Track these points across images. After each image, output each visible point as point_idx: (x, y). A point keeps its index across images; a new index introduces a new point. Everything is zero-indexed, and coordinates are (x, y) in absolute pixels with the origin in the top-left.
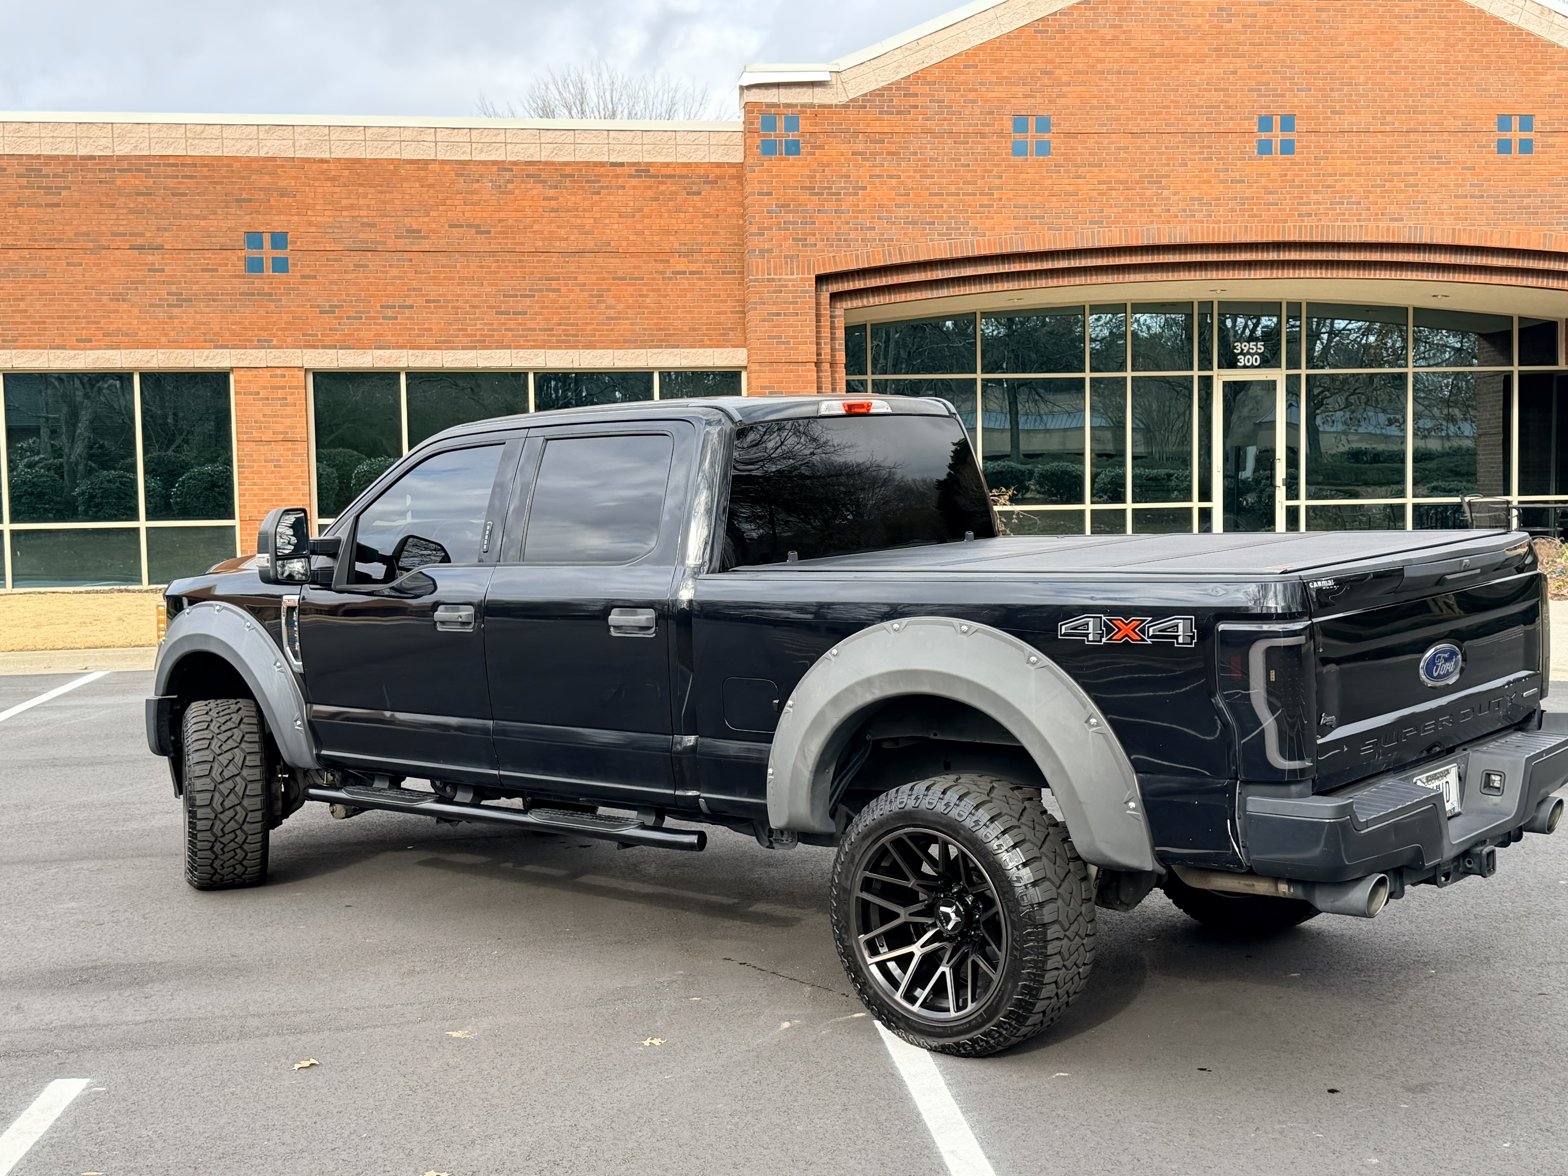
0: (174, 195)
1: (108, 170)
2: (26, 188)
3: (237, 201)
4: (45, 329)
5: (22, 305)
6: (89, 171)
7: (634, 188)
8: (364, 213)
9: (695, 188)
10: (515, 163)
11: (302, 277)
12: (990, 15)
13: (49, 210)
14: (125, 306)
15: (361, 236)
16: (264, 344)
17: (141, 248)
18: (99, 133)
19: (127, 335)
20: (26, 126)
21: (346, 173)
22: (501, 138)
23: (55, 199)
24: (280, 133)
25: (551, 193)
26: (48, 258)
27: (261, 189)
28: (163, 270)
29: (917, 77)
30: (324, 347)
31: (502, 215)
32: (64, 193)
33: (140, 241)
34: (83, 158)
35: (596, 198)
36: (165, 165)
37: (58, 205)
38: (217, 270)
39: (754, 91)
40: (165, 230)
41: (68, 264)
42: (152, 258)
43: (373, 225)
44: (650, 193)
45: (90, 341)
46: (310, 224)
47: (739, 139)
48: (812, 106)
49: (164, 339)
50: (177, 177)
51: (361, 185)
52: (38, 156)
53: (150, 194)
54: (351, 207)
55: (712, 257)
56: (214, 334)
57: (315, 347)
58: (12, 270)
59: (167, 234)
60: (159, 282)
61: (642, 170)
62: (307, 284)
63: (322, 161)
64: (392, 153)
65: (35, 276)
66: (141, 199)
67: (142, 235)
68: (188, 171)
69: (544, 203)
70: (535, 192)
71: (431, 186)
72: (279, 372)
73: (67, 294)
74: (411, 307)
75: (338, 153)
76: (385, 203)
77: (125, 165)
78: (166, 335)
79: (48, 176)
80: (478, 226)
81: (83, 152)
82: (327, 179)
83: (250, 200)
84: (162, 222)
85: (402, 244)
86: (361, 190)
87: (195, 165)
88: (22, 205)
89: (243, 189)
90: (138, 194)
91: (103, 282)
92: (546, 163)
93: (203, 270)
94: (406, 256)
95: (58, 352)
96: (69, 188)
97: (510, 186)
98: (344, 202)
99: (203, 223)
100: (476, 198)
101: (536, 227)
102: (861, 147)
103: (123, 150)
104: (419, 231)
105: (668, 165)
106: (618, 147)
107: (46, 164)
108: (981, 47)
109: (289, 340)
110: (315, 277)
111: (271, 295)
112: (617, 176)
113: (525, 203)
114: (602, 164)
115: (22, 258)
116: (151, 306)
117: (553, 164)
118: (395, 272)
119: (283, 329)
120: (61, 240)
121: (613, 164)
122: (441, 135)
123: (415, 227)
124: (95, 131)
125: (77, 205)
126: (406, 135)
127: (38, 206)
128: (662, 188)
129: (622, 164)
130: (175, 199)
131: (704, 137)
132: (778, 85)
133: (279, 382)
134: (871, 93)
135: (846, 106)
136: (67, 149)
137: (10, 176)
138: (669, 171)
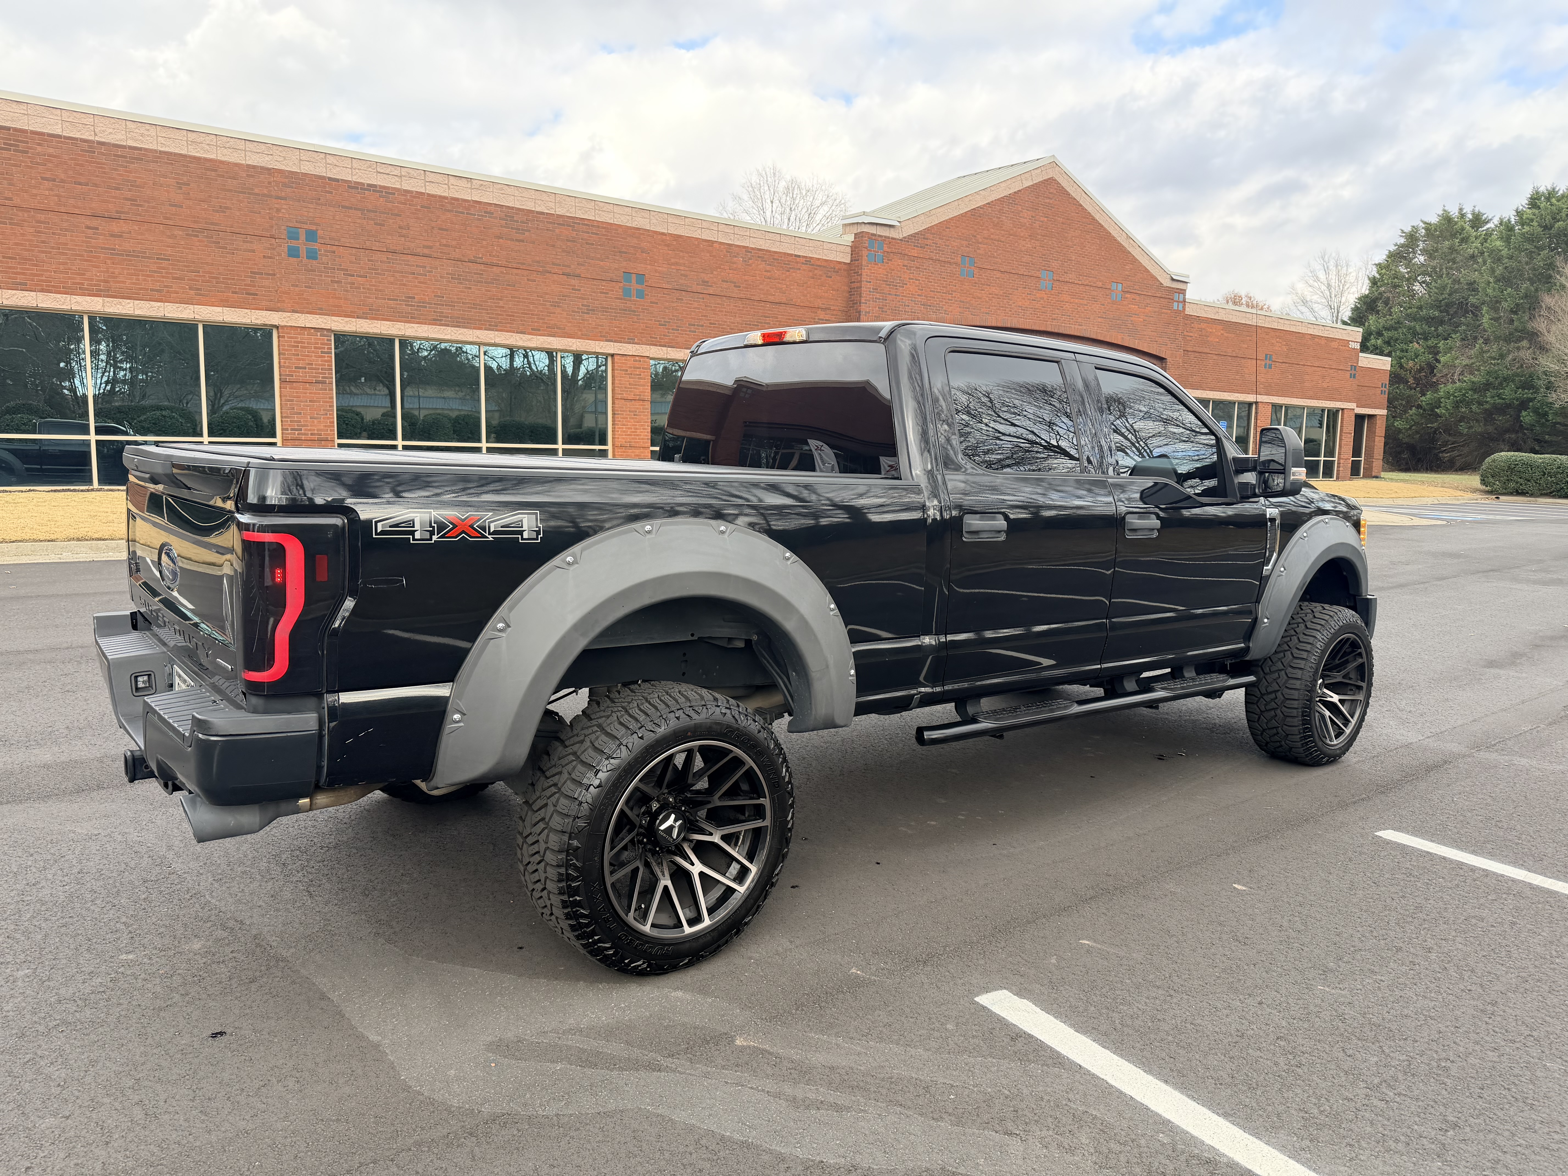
0: (587, 243)
1: (551, 223)
2: (505, 227)
3: (620, 252)
4: (514, 320)
5: (501, 303)
6: (541, 221)
7: (804, 270)
8: (682, 268)
9: (829, 274)
10: (752, 249)
11: (651, 302)
12: (956, 203)
13: (517, 243)
14: (558, 310)
15: (681, 281)
16: (631, 341)
17: (568, 275)
18: (547, 199)
19: (559, 328)
20: (507, 187)
21: (675, 243)
22: (748, 234)
23: (521, 237)
24: (643, 214)
25: (768, 268)
26: (517, 274)
27: (632, 247)
28: (579, 290)
29: (928, 230)
30: (660, 346)
31: (746, 277)
32: (527, 234)
33: (568, 270)
34: (538, 213)
35: (788, 273)
36: (583, 224)
37: (523, 241)
38: (607, 293)
39: (868, 226)
40: (582, 265)
41: (528, 280)
42: (574, 282)
43: (686, 276)
44: (811, 274)
45: (539, 330)
46: (656, 271)
47: (849, 250)
48: (888, 237)
49: (580, 333)
50: (588, 233)
51: (682, 251)
52: (512, 208)
53: (574, 241)
54: (676, 264)
55: (835, 312)
56: (607, 333)
57: (656, 345)
58: (496, 280)
59: (583, 268)
60: (577, 297)
61: (808, 260)
62: (652, 307)
63: (663, 234)
64: (696, 235)
65: (509, 285)
66: (569, 244)
67: (569, 267)
68: (594, 230)
69: (765, 273)
70: (761, 266)
71: (714, 256)
72: (637, 358)
73: (527, 299)
74: (702, 326)
75: (672, 230)
76: (692, 263)
77: (561, 221)
78: (581, 330)
79: (517, 221)
80: (735, 283)
81: (538, 209)
82: (666, 245)
83: (626, 253)
84: (580, 260)
85: (699, 289)
86: (681, 254)
87: (598, 227)
88: (502, 238)
89: (623, 245)
90: (567, 240)
91: (547, 294)
92: (767, 251)
93: (601, 293)
94: (701, 296)
95: (521, 335)
96: (529, 231)
97: (750, 261)
98: (673, 260)
99: (602, 263)
100: (735, 266)
101: (761, 287)
102: (906, 263)
103: (560, 211)
104: (707, 282)
105: (819, 259)
106: (799, 247)
107: (517, 214)
108: (951, 219)
109: (644, 339)
110: (657, 303)
111: (634, 311)
112: (797, 263)
113: (757, 272)
114: (791, 255)
115: (502, 273)
116: (573, 311)
117: (769, 251)
118: (696, 305)
119: (641, 333)
120: (524, 264)
121: (796, 256)
122: (721, 227)
123: (706, 279)
124: (545, 197)
125: (533, 243)
126: (705, 225)
127: (512, 240)
128: (816, 272)
129: (799, 256)
130: (588, 246)
131: (834, 247)
132: (877, 224)
133: (637, 364)
134: (911, 235)
135: (901, 240)
136: (530, 206)
137: (496, 218)
138: (819, 263)
